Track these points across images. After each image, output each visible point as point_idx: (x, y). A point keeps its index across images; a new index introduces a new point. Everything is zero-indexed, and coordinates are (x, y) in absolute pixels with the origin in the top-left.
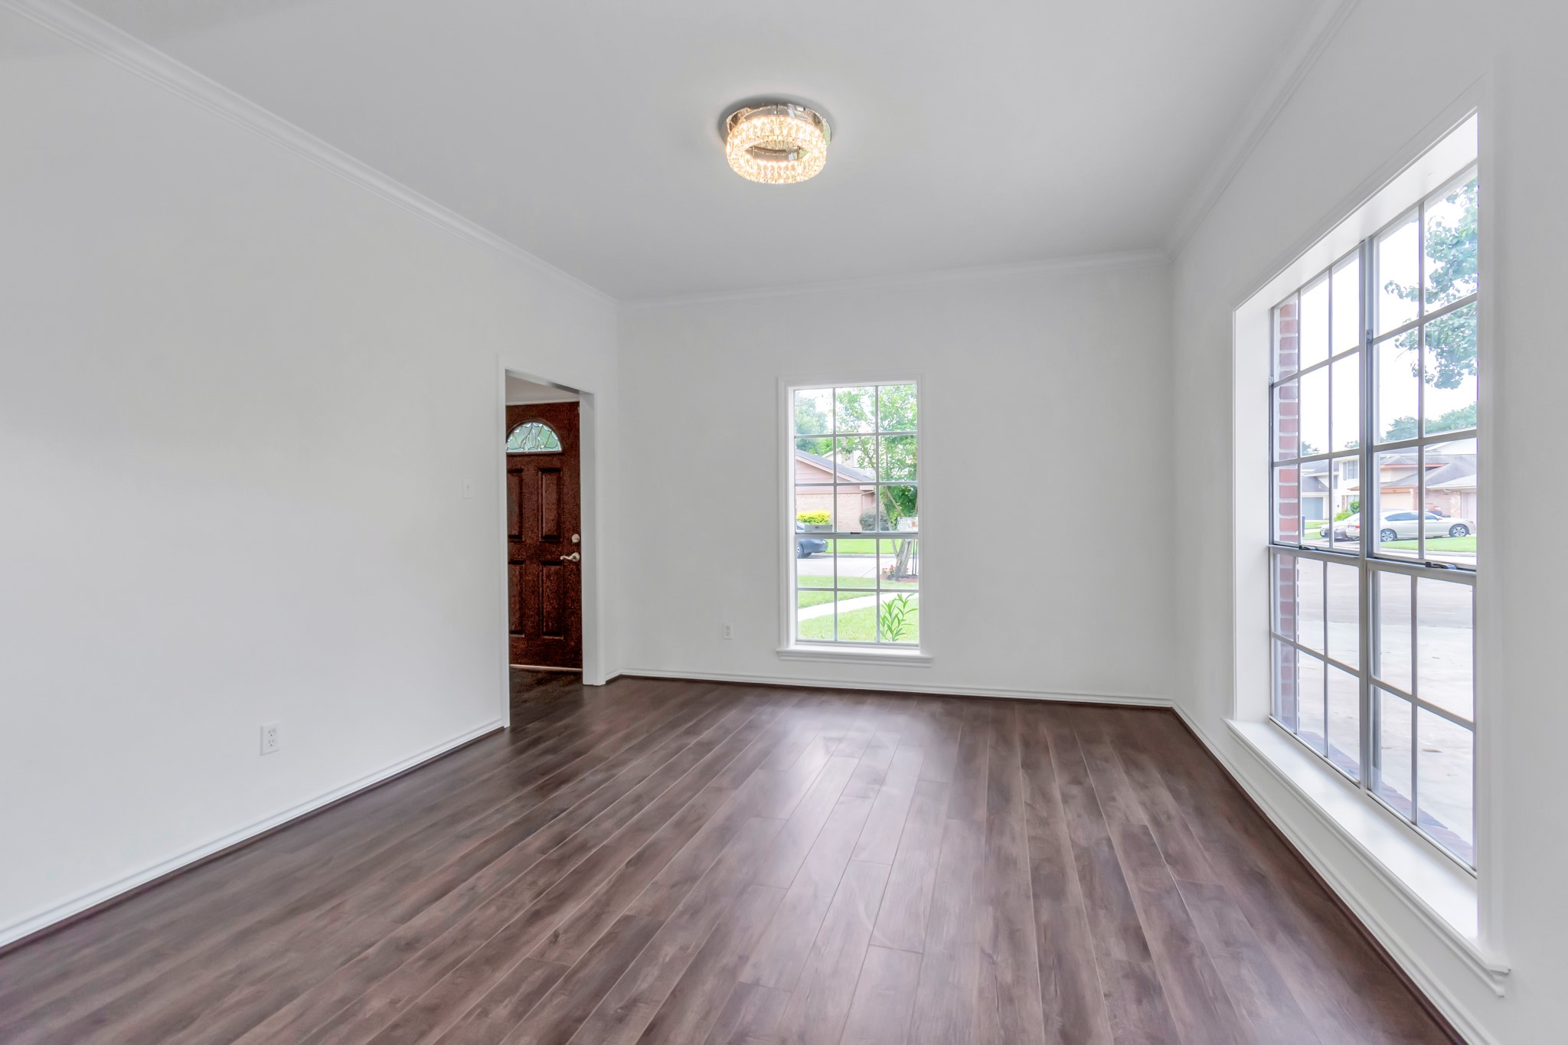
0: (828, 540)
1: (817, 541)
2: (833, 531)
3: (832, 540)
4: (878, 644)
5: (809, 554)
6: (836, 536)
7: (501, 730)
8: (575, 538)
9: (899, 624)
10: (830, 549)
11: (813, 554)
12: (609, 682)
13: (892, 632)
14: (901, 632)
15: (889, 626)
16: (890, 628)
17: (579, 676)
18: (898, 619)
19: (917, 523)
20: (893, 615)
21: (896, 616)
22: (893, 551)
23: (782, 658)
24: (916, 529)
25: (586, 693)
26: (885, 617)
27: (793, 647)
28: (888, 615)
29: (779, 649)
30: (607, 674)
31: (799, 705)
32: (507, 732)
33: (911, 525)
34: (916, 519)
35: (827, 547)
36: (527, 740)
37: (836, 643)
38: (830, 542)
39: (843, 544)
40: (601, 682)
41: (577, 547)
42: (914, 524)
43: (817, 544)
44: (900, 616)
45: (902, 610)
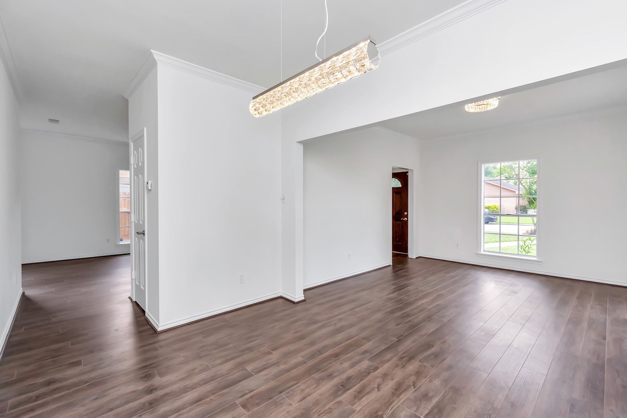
0: (497, 217)
1: (492, 217)
2: (499, 213)
3: (499, 217)
4: (518, 254)
5: (488, 222)
6: (501, 215)
7: (390, 265)
8: (406, 213)
9: (529, 248)
10: (498, 221)
11: (490, 222)
12: (417, 258)
13: (525, 251)
14: (529, 252)
15: (524, 249)
16: (524, 250)
17: (407, 255)
18: (528, 247)
19: (536, 212)
20: (526, 245)
21: (528, 245)
22: (532, 223)
23: (478, 256)
24: (535, 214)
25: (409, 260)
26: (522, 245)
27: (482, 252)
28: (524, 245)
29: (476, 253)
30: (416, 255)
31: (485, 271)
32: (392, 266)
33: (534, 212)
34: (536, 210)
35: (497, 220)
36: (398, 269)
37: (500, 252)
38: (498, 217)
39: (504, 219)
40: (414, 257)
41: (407, 216)
42: (535, 212)
43: (492, 218)
44: (529, 246)
45: (531, 244)
